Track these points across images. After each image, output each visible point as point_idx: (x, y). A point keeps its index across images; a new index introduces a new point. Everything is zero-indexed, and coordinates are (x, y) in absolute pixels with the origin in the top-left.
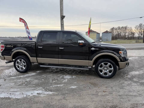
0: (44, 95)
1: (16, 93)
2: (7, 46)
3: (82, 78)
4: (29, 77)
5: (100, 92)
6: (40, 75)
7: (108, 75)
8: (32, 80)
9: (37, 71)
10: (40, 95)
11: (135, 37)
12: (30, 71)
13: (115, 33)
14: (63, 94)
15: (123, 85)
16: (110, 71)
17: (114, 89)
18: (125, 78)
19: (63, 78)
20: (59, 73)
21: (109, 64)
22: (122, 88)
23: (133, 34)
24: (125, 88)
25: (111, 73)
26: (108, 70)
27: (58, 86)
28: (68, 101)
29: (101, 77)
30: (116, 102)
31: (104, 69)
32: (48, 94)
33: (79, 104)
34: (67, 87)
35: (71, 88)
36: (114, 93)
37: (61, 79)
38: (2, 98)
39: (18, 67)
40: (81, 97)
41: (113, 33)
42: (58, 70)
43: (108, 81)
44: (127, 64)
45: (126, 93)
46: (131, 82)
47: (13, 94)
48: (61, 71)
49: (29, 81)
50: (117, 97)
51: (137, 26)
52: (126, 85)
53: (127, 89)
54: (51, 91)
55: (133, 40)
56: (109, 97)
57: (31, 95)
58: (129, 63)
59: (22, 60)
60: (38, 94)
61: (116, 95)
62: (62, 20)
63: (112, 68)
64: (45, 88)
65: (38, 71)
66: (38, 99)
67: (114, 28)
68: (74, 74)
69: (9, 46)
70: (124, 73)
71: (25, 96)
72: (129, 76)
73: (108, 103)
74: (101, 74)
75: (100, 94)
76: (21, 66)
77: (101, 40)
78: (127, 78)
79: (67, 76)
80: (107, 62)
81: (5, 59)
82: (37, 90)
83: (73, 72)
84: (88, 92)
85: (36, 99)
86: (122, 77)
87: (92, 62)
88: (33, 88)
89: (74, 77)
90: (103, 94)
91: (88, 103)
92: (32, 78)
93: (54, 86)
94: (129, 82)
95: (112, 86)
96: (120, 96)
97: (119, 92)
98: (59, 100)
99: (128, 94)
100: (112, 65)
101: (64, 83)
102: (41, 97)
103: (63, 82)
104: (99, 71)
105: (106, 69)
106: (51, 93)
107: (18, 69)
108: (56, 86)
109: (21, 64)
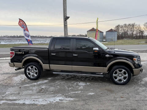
0: (66, 101)
1: (39, 100)
3: (96, 85)
4: (43, 84)
5: (118, 97)
6: (54, 82)
7: (122, 82)
8: (48, 87)
9: (48, 78)
10: (62, 101)
11: (145, 36)
12: (41, 79)
13: (121, 31)
14: (84, 100)
15: (138, 91)
16: (125, 78)
17: (130, 95)
18: (139, 84)
19: (77, 85)
20: (72, 80)
21: (124, 70)
22: (138, 94)
23: (142, 32)
24: (141, 94)
25: (125, 80)
26: (122, 77)
27: (76, 92)
28: (91, 106)
29: (116, 83)
30: (134, 106)
31: (118, 75)
32: (69, 100)
33: (102, 109)
34: (85, 93)
35: (89, 94)
36: (131, 98)
37: (76, 86)
38: (28, 104)
39: (29, 74)
40: (102, 102)
41: (119, 31)
42: (70, 77)
43: (123, 87)
44: (141, 70)
45: (142, 99)
46: (145, 88)
47: (36, 101)
48: (72, 77)
49: (45, 88)
50: (134, 102)
51: (146, 23)
52: (141, 91)
53: (143, 94)
54: (71, 97)
55: (142, 40)
56: (127, 102)
57: (54, 102)
58: (142, 70)
59: (34, 67)
60: (59, 100)
61: (133, 100)
62: (66, 21)
63: (127, 75)
64: (65, 95)
65: (50, 78)
66: (62, 104)
67: (119, 25)
68: (87, 81)
69: (20, 53)
70: (138, 80)
71: (49, 102)
72: (143, 83)
73: (127, 107)
74: (116, 80)
75: (118, 99)
76: (32, 73)
77: (105, 40)
78: (141, 84)
79: (81, 83)
80: (121, 69)
81: (14, 66)
82: (58, 97)
83: (85, 79)
84: (106, 98)
85: (61, 105)
86: (136, 83)
87: (106, 68)
88: (53, 95)
89: (88, 84)
90: (121, 100)
91: (110, 108)
92: (47, 85)
93: (72, 93)
94: (144, 88)
95: (128, 92)
96: (137, 101)
97: (135, 97)
98: (82, 105)
99: (144, 99)
100: (126, 72)
101: (81, 90)
102: (64, 103)
103: (79, 89)
104: (114, 78)
105: (120, 76)
106: (72, 99)
107: (29, 76)
108: (74, 93)
109: (33, 71)
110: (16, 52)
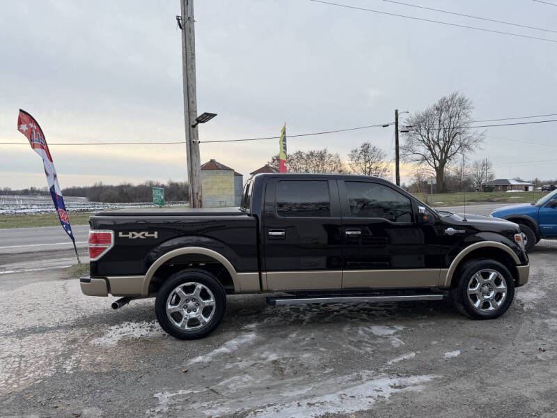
0: (419, 388)
2: (130, 235)
7: (493, 308)
16: (497, 296)
26: (492, 294)
27: (405, 357)
31: (481, 290)
32: (425, 384)
39: (178, 316)
49: (284, 360)
51: (356, 151)
54: (415, 374)
59: (199, 286)
62: (194, 126)
63: (503, 286)
69: (138, 235)
74: (476, 306)
76: (190, 312)
82: (371, 379)
87: (449, 271)
88: (347, 377)
89: (398, 328)
100: (502, 278)
101: (407, 348)
105: (485, 291)
106: (424, 378)
107: (177, 324)
109: (191, 304)
110: (121, 234)
